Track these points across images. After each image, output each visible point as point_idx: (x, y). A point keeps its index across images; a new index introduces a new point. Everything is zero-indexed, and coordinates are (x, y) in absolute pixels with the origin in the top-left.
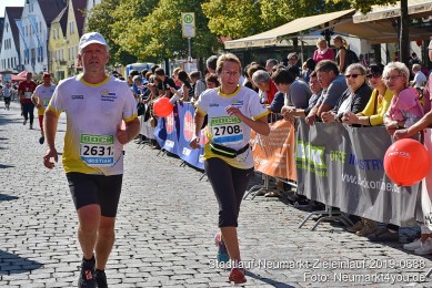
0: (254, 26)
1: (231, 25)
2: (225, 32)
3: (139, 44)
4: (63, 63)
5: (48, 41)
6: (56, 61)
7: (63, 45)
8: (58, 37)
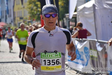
4: (21, 18)
5: (14, 6)
6: (18, 17)
7: (21, 8)
8: (19, 4)
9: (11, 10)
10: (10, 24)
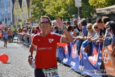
0: (111, 2)
1: (100, 2)
2: (97, 5)
3: (55, 11)
4: (20, 21)
5: (13, 10)
6: (17, 20)
7: (20, 12)
8: (18, 8)
9: (10, 13)
10: (10, 26)
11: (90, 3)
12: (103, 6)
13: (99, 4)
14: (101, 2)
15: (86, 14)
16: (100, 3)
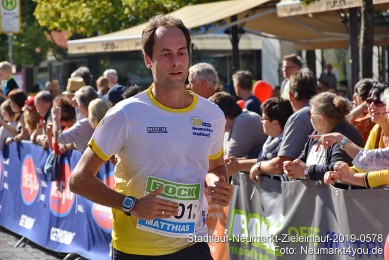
0: (109, 16)
1: (72, 14)
2: (63, 25)
11: (37, 17)
12: (82, 29)
13: (68, 21)
14: (76, 15)
15: (22, 53)
16: (72, 19)
